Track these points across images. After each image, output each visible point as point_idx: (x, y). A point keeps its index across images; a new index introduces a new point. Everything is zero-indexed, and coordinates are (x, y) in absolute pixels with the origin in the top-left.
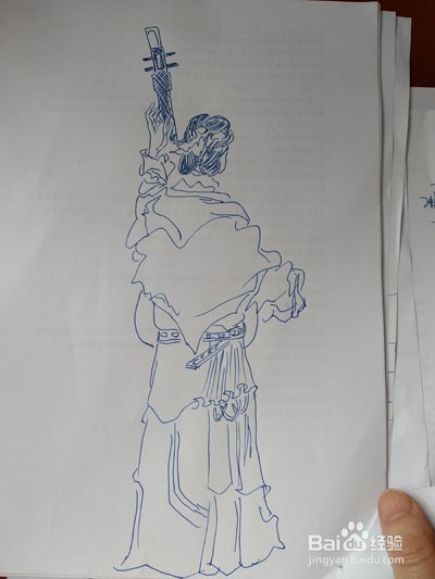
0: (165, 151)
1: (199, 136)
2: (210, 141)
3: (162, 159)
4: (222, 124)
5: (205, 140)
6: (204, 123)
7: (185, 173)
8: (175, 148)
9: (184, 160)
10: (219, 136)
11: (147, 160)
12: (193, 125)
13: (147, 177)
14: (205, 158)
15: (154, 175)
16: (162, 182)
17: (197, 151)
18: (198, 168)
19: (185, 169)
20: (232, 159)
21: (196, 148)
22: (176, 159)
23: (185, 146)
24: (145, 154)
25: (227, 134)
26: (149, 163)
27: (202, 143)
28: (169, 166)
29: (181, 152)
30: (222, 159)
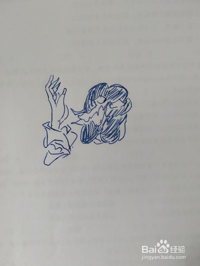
0: (67, 122)
1: (99, 105)
2: (109, 110)
3: (64, 131)
4: (120, 93)
5: (105, 109)
6: (103, 92)
7: (87, 142)
8: (76, 119)
9: (85, 130)
10: (118, 104)
11: (50, 132)
12: (92, 95)
13: (51, 148)
14: (106, 126)
15: (57, 146)
16: (66, 152)
17: (97, 120)
18: (99, 137)
19: (87, 138)
20: (131, 126)
21: (96, 118)
22: (78, 129)
23: (85, 116)
24: (48, 127)
25: (125, 102)
26: (53, 135)
27: (101, 112)
28: (71, 137)
29: (81, 122)
30: (121, 127)
